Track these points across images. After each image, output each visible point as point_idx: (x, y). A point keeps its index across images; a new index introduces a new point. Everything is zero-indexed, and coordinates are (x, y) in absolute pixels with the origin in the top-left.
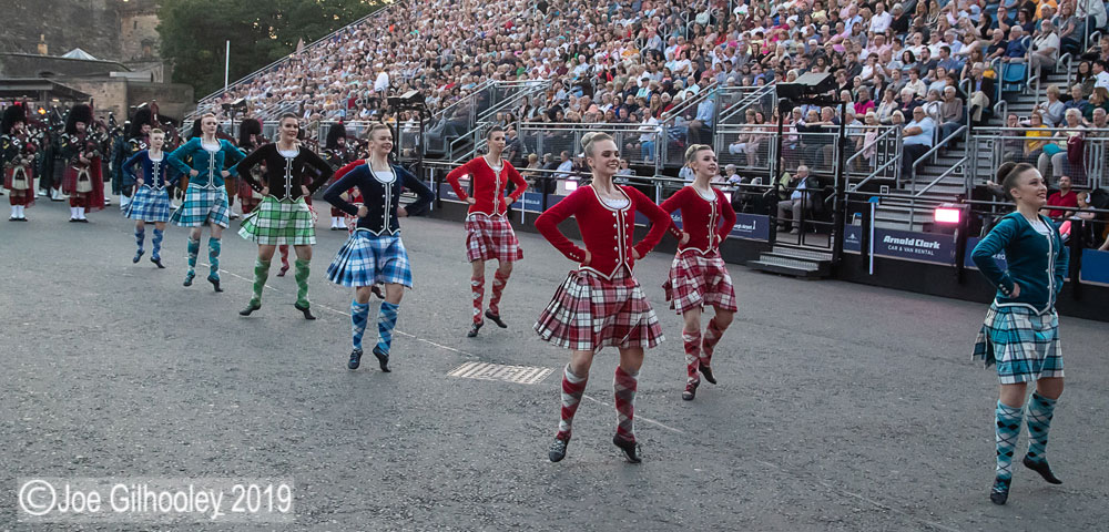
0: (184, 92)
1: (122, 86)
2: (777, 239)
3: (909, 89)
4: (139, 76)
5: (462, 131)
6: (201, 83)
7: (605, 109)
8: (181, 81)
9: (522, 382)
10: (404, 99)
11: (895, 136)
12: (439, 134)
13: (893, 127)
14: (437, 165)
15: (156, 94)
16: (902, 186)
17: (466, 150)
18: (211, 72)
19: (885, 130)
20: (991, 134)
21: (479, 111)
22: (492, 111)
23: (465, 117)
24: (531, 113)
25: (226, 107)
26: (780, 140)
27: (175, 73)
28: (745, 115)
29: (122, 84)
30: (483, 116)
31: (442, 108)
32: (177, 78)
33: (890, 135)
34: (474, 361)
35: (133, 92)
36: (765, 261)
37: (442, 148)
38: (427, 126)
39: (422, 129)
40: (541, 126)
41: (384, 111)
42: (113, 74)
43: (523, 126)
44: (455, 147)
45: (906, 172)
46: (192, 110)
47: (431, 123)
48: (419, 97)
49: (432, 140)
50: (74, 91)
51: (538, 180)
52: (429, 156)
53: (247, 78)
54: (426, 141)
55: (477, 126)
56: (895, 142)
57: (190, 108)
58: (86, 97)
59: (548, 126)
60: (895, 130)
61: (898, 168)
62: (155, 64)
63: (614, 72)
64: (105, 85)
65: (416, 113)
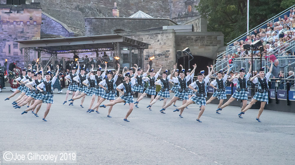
0: (216, 38)
1: (171, 36)
4: (184, 27)
6: (229, 30)
8: (214, 30)
15: (196, 41)
18: (236, 21)
25: (247, 47)
27: (209, 23)
29: (171, 34)
32: (210, 28)
35: (179, 40)
42: (165, 28)
46: (223, 51)
50: (137, 41)
53: (263, 24)
57: (221, 49)
58: (146, 46)
62: (196, 18)
64: (160, 36)
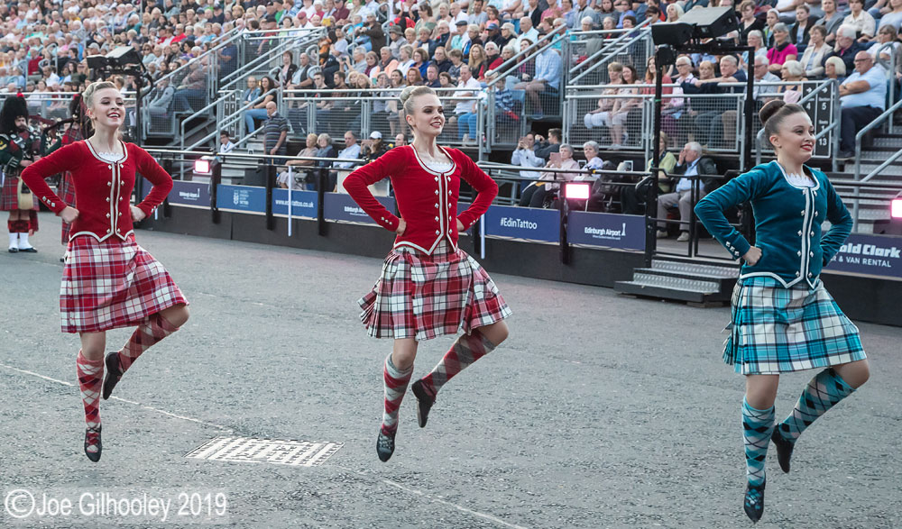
2: (658, 249)
5: (197, 102)
7: (405, 68)
9: (296, 463)
10: (112, 60)
11: (828, 95)
12: (164, 109)
13: (825, 82)
14: (163, 155)
16: (841, 168)
17: (205, 132)
19: (813, 87)
21: (221, 75)
22: (240, 74)
24: (297, 77)
26: (659, 106)
28: (607, 70)
30: (228, 81)
31: (167, 72)
33: (821, 94)
34: (227, 436)
36: (641, 281)
37: (169, 130)
38: (148, 97)
39: (139, 104)
40: (313, 95)
41: (82, 79)
43: (286, 95)
44: (189, 126)
45: (846, 146)
48: (134, 56)
49: (155, 118)
51: (310, 173)
52: (152, 141)
54: (146, 119)
55: (218, 96)
56: (828, 104)
59: (323, 95)
60: (829, 87)
61: (834, 141)
65: (129, 79)
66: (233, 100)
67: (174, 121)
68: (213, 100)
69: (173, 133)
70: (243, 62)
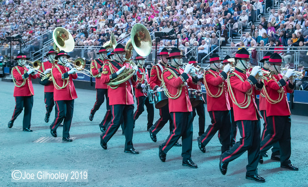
3: (200, 34)
5: (37, 49)
7: (93, 41)
10: (13, 37)
11: (195, 50)
12: (28, 51)
13: (195, 47)
17: (39, 57)
19: (192, 48)
20: (227, 49)
21: (44, 42)
22: (49, 42)
23: (38, 44)
26: (156, 52)
30: (45, 44)
31: (29, 41)
33: (194, 50)
39: (21, 49)
44: (35, 55)
47: (24, 46)
48: (19, 36)
55: (43, 47)
56: (195, 52)
60: (195, 48)
63: (96, 28)
65: (18, 42)
66: (47, 48)
67: (31, 53)
68: (41, 48)
69: (30, 57)
70: (50, 38)
